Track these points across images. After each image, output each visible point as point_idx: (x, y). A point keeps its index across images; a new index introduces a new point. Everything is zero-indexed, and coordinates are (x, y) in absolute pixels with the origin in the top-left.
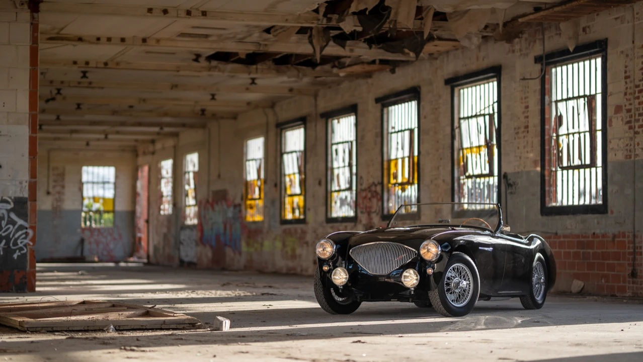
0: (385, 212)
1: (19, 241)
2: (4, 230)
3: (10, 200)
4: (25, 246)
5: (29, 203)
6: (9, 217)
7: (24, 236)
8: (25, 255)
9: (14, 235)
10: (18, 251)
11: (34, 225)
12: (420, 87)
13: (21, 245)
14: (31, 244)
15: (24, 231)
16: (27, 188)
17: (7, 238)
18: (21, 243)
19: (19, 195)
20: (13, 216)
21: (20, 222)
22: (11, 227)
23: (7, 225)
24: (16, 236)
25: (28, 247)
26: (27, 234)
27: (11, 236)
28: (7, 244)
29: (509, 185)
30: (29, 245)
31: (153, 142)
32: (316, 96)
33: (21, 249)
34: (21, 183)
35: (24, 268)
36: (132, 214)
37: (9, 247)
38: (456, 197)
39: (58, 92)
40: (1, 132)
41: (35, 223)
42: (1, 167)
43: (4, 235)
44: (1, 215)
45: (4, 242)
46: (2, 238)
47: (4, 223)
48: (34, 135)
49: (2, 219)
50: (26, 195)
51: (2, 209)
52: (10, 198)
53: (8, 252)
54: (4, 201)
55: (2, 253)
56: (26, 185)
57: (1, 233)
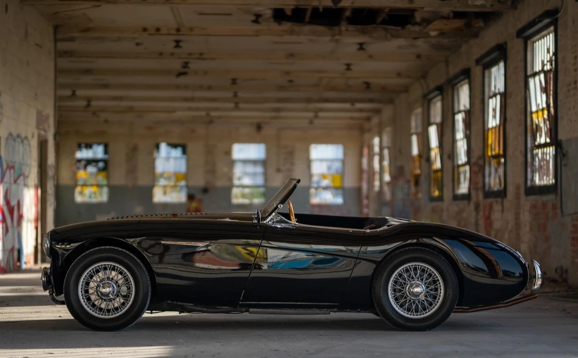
0: (487, 188)
12: (506, 44)
29: (564, 155)
31: (368, 119)
32: (447, 63)
36: (359, 189)
38: (529, 170)
39: (186, 65)
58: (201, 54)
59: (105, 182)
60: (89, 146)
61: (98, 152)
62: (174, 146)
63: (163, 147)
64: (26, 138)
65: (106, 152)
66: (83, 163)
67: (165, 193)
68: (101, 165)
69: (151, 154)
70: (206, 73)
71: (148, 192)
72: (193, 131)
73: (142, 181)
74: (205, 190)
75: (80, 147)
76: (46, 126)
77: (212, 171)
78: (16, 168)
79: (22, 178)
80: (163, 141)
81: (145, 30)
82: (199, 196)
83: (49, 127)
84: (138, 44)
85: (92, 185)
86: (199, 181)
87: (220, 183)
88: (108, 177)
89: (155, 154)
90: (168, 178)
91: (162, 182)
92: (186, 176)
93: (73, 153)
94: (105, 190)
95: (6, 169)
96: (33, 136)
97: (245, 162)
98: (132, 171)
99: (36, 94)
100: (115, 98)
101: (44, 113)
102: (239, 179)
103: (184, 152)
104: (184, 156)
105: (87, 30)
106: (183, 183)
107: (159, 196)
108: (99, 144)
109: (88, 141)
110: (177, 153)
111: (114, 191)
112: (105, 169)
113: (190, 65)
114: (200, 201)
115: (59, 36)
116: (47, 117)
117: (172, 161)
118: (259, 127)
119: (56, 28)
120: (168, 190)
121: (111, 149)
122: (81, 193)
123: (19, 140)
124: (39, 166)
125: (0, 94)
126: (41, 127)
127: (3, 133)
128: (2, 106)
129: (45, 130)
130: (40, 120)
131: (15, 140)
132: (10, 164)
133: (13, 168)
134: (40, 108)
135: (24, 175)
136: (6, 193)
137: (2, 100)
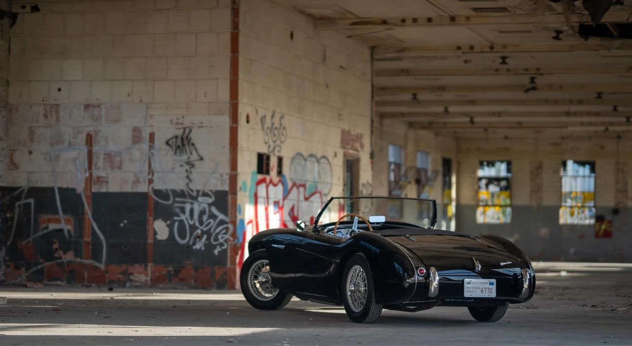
1: (220, 237)
2: (205, 224)
3: (210, 193)
4: (226, 241)
5: (230, 197)
6: (210, 211)
7: (224, 231)
8: (225, 251)
9: (214, 231)
10: (218, 247)
11: (234, 219)
13: (221, 241)
14: (232, 239)
15: (225, 226)
16: (228, 181)
17: (208, 233)
18: (222, 238)
19: (220, 188)
20: (214, 210)
21: (221, 217)
22: (212, 221)
23: (207, 220)
24: (218, 230)
25: (229, 243)
26: (227, 229)
27: (212, 231)
28: (208, 239)
30: (230, 240)
33: (221, 245)
34: (222, 176)
35: (225, 264)
37: (210, 243)
39: (532, 80)
40: (202, 123)
41: (236, 217)
42: (202, 159)
43: (205, 229)
44: (201, 208)
45: (205, 237)
46: (203, 233)
47: (205, 218)
48: (235, 125)
49: (202, 213)
50: (226, 188)
51: (204, 202)
52: (211, 191)
53: (209, 247)
54: (205, 194)
55: (203, 248)
56: (226, 178)
57: (201, 228)
58: (538, 69)
59: (508, 202)
60: (491, 164)
61: (501, 169)
62: (582, 163)
63: (570, 164)
65: (509, 170)
66: (484, 182)
67: (572, 214)
68: (503, 183)
69: (557, 172)
70: (561, 87)
71: (554, 212)
72: (602, 147)
73: (548, 201)
74: (616, 211)
75: (481, 164)
76: (357, 145)
77: (623, 190)
78: (307, 186)
79: (318, 195)
80: (571, 159)
81: (459, 48)
82: (608, 217)
83: (362, 146)
84: (466, 62)
85: (494, 206)
86: (609, 202)
88: (511, 197)
89: (562, 173)
90: (576, 198)
91: (569, 202)
92: (595, 195)
93: (475, 172)
94: (509, 210)
95: (292, 188)
96: (336, 155)
98: (536, 190)
99: (340, 115)
100: (494, 114)
101: (353, 133)
103: (593, 170)
104: (593, 175)
105: (403, 50)
107: (565, 218)
108: (502, 162)
109: (491, 158)
110: (586, 170)
111: (518, 211)
112: (507, 188)
113: (536, 80)
114: (610, 223)
115: (376, 57)
116: (359, 137)
117: (579, 180)
119: (373, 49)
120: (576, 210)
121: (514, 167)
122: (484, 213)
123: (313, 159)
124: (345, 185)
125: (282, 117)
126: (349, 147)
127: (287, 153)
128: (284, 128)
129: (356, 150)
130: (347, 139)
131: (305, 160)
132: (298, 182)
133: (304, 186)
134: (346, 128)
135: (320, 193)
136: (292, 209)
137: (285, 122)
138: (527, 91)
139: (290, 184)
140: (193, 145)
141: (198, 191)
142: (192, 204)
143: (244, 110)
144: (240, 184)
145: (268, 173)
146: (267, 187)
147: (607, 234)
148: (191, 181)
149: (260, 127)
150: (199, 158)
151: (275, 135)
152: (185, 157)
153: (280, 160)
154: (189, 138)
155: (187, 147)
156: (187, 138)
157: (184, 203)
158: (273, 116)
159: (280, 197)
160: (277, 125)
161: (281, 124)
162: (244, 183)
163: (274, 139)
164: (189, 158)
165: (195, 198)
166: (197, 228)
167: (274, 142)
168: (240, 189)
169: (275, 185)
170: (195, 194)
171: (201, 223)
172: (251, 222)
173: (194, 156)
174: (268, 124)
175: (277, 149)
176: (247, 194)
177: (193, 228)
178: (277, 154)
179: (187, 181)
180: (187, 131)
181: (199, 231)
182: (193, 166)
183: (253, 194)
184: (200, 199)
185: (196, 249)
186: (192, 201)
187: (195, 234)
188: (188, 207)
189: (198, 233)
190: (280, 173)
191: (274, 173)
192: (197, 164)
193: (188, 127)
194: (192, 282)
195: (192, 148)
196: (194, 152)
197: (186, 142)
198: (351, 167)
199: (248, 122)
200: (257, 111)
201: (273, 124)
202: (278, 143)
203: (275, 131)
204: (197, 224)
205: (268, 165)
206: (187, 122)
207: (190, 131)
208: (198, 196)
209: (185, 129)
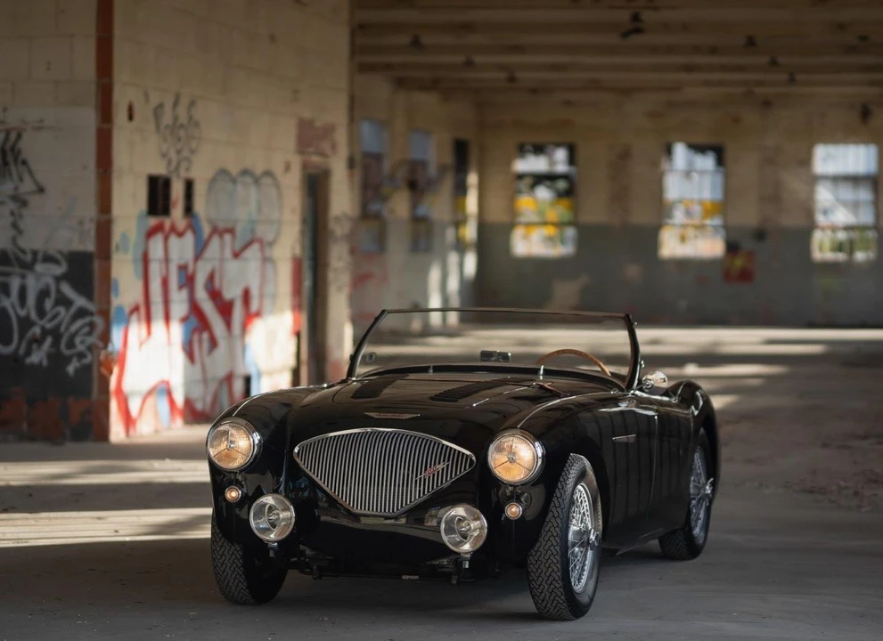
1: (78, 340)
2: (49, 316)
3: (59, 257)
4: (90, 348)
5: (96, 265)
6: (58, 291)
7: (86, 329)
8: (88, 368)
9: (67, 328)
10: (75, 359)
11: (105, 307)
13: (80, 348)
14: (101, 344)
15: (87, 320)
16: (93, 233)
17: (56, 334)
18: (82, 342)
19: (77, 246)
20: (67, 289)
21: (80, 301)
22: (62, 310)
23: (53, 307)
24: (74, 328)
25: (96, 351)
26: (92, 325)
27: (62, 329)
28: (56, 343)
30: (97, 347)
33: (81, 356)
35: (88, 392)
37: (59, 351)
39: (636, 17)
40: (41, 121)
41: (109, 302)
42: (41, 190)
43: (49, 326)
44: (41, 285)
45: (49, 341)
46: (45, 332)
47: (48, 304)
48: (105, 126)
49: (43, 294)
50: (90, 246)
51: (46, 274)
52: (61, 253)
53: (58, 360)
54: (49, 259)
55: (45, 363)
56: (91, 228)
57: (42, 323)
59: (569, 217)
60: (539, 150)
61: (558, 160)
62: (698, 148)
63: (680, 151)
64: (268, 173)
65: (572, 160)
66: (528, 181)
67: (683, 239)
68: (562, 185)
69: (655, 163)
70: (685, 27)
71: (649, 237)
72: (736, 120)
73: (640, 217)
74: (760, 235)
75: (522, 151)
76: (326, 146)
77: (774, 197)
78: (239, 230)
79: (256, 246)
80: (680, 140)
82: (747, 245)
83: (334, 147)
85: (544, 224)
86: (749, 216)
87: (790, 221)
88: (575, 209)
89: (665, 165)
90: (689, 211)
91: (679, 216)
92: (722, 207)
93: (508, 163)
94: (570, 232)
95: (211, 236)
96: (288, 168)
97: (838, 179)
98: (620, 196)
99: (296, 92)
100: (553, 67)
101: (318, 124)
102: (825, 212)
103: (720, 161)
104: (721, 169)
106: (717, 221)
107: (671, 246)
108: (558, 145)
109: (538, 139)
110: (707, 162)
111: (588, 236)
112: (569, 193)
113: (643, 16)
114: (751, 255)
116: (329, 130)
117: (696, 178)
118: (865, 114)
120: (690, 232)
121: (582, 154)
122: (526, 238)
123: (248, 179)
124: (304, 221)
125: (192, 104)
126: (311, 150)
127: (201, 172)
128: (197, 125)
129: (323, 154)
130: (309, 137)
131: (234, 181)
132: (221, 225)
133: (231, 231)
134: (307, 114)
135: (261, 241)
136: (211, 278)
137: (198, 113)
138: (626, 34)
139: (206, 230)
140: (24, 163)
141: (35, 253)
142: (23, 277)
143: (122, 96)
144: (116, 238)
145: (166, 211)
146: (166, 239)
147: (745, 275)
148: (20, 232)
149: (151, 126)
150: (34, 188)
151: (179, 140)
152: (8, 187)
153: (189, 186)
154: (16, 150)
155: (13, 168)
156: (13, 149)
157: (8, 274)
158: (176, 103)
159: (189, 255)
160: (183, 119)
161: (190, 118)
162: (125, 237)
163: (179, 146)
164: (16, 188)
165: (29, 266)
166: (32, 324)
167: (179, 152)
168: (117, 247)
169: (180, 235)
170: (29, 258)
171: (41, 312)
172: (136, 309)
173: (27, 186)
174: (167, 119)
175: (184, 165)
176: (130, 256)
177: (26, 323)
178: (183, 174)
179: (12, 232)
180: (13, 136)
181: (37, 330)
182: (24, 204)
183: (140, 256)
184: (39, 267)
185: (32, 365)
186: (23, 271)
187: (29, 335)
188: (15, 284)
189: (34, 334)
190: (188, 209)
191: (177, 212)
192: (34, 200)
193: (14, 129)
194: (25, 426)
195: (21, 168)
196: (27, 178)
197: (10, 158)
198: (316, 187)
199: (131, 117)
200: (146, 96)
201: (176, 119)
202: (185, 153)
203: (180, 132)
204: (33, 316)
205: (167, 196)
206: (13, 119)
207: (19, 136)
208: (34, 261)
209: (8, 133)
